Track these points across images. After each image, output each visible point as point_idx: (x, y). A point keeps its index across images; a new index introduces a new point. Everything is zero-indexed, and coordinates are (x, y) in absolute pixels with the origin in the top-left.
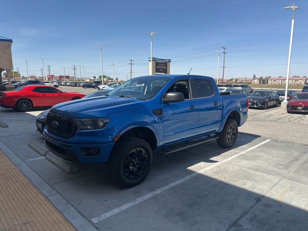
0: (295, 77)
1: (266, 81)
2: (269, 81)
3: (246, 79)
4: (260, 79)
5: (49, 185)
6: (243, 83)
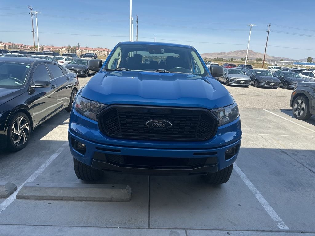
0: (99, 48)
1: (74, 50)
2: (77, 50)
3: (53, 47)
4: (69, 48)
5: (147, 228)
6: (50, 51)
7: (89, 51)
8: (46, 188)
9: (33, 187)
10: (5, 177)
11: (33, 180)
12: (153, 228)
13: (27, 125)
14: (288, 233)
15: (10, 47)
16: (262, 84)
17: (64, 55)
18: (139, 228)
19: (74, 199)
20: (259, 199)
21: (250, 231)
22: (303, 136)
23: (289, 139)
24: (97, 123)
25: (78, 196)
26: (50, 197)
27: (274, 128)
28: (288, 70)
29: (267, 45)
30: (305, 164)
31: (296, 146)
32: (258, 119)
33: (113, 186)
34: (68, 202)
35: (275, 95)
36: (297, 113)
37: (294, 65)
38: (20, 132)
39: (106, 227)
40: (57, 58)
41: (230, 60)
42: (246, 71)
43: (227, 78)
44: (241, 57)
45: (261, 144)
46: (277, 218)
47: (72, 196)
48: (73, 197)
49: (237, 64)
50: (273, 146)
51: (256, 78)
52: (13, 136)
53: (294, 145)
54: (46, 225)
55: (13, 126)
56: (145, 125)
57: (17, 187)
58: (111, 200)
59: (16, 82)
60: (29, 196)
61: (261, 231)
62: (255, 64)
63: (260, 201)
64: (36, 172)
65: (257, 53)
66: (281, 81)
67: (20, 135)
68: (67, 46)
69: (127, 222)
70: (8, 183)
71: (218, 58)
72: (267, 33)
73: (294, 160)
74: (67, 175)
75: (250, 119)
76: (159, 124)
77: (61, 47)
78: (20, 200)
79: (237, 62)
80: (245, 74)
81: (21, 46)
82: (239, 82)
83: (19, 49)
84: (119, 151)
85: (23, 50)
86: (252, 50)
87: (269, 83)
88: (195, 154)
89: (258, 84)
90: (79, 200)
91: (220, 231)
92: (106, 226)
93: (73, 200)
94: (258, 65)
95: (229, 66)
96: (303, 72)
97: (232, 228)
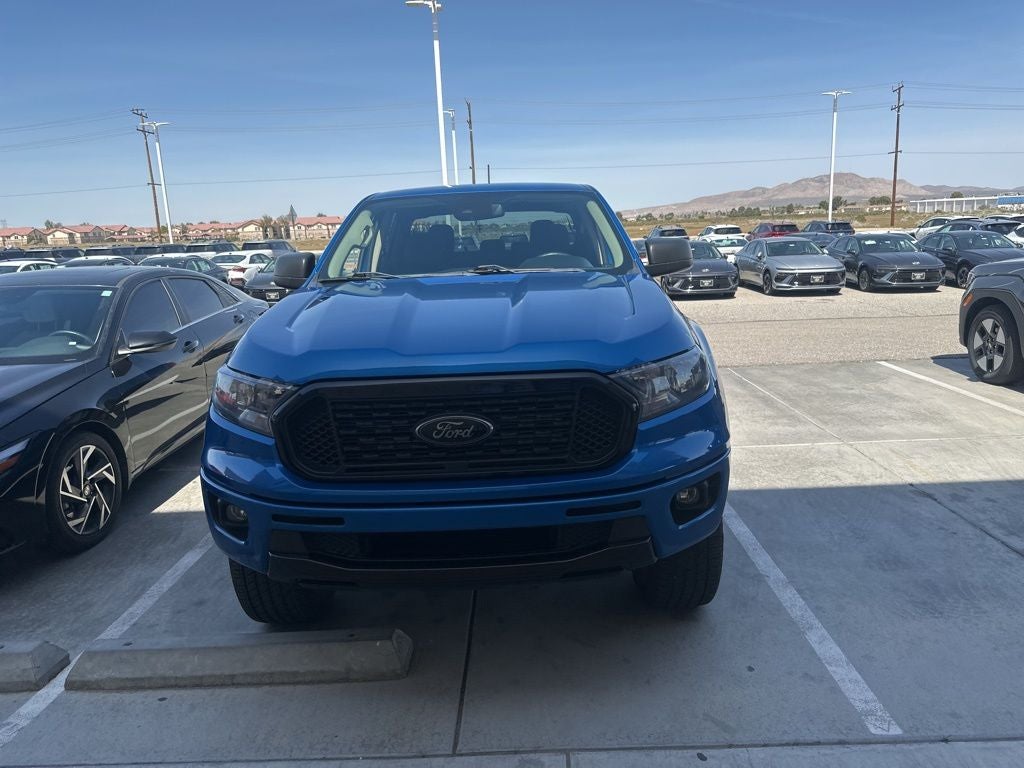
1: (283, 229)
2: (291, 228)
3: (218, 226)
4: (265, 224)
5: (448, 756)
6: (208, 238)
7: (330, 227)
8: (150, 652)
9: (112, 652)
10: (39, 631)
11: (120, 633)
12: (467, 755)
13: (108, 470)
14: (898, 745)
15: (86, 238)
16: (885, 279)
17: (247, 246)
18: (424, 757)
19: (235, 681)
20: (816, 647)
21: (773, 745)
22: (997, 436)
23: (945, 450)
24: (270, 442)
25: (246, 670)
26: (164, 678)
27: (903, 419)
28: (969, 227)
29: (897, 152)
30: (989, 526)
31: (969, 469)
32: (853, 395)
33: (352, 635)
34: (218, 691)
35: (930, 313)
36: (982, 363)
37: (999, 206)
38: (87, 492)
39: (324, 759)
40: (224, 259)
41: (783, 212)
42: (828, 243)
43: (767, 271)
44: (819, 198)
45: (851, 473)
46: (866, 702)
47: (227, 672)
48: (233, 676)
49: (801, 223)
50: (890, 478)
51: (860, 263)
52: (67, 506)
53: (961, 467)
54: (144, 763)
55: (65, 476)
56: (412, 435)
57: (68, 656)
58: (345, 678)
59: (71, 343)
60: (102, 680)
61: (808, 744)
62: (866, 217)
63: (818, 653)
64: (131, 609)
65: (872, 179)
66: (945, 262)
67: (89, 502)
68: (259, 217)
69: (390, 740)
70: (40, 646)
71: (742, 209)
72: (895, 112)
73: (954, 516)
74: (221, 611)
75: (828, 394)
76: (454, 428)
77: (242, 221)
78: (76, 696)
79: (808, 215)
80: (826, 251)
81: (120, 233)
82: (805, 279)
83: (114, 240)
84: (339, 520)
85: (127, 244)
86: (853, 172)
87: (905, 276)
88: (571, 512)
89: (871, 281)
90: (250, 685)
91: (674, 752)
92: (322, 756)
93: (233, 684)
94: (877, 217)
95: (774, 230)
96: (1020, 227)
97: (717, 742)
